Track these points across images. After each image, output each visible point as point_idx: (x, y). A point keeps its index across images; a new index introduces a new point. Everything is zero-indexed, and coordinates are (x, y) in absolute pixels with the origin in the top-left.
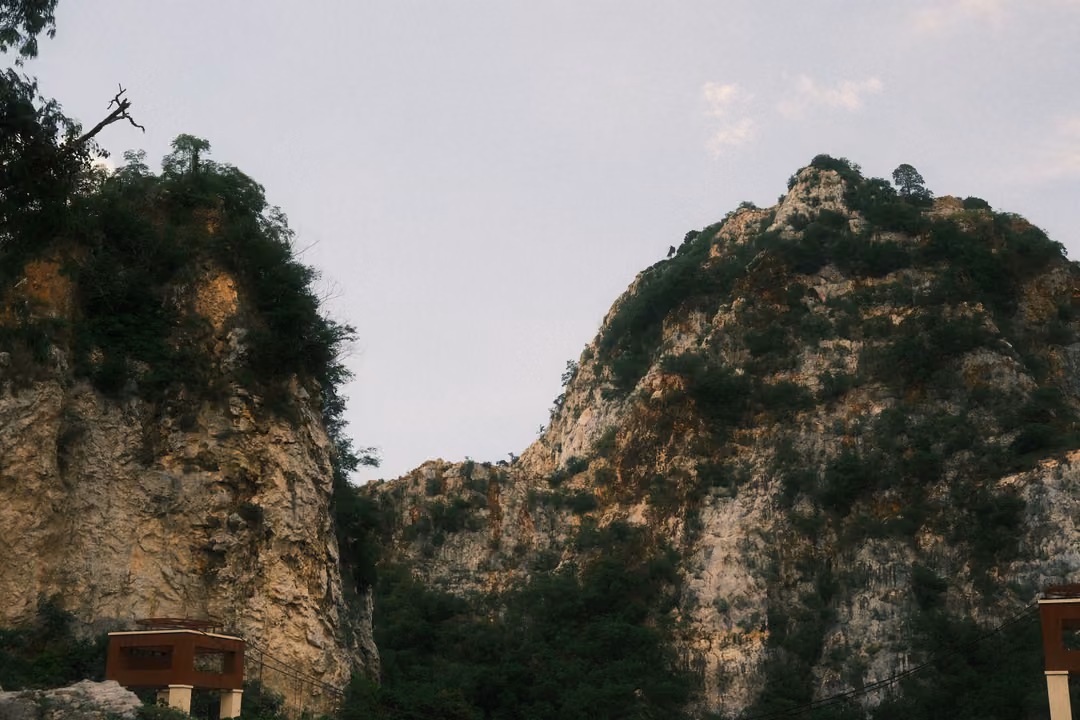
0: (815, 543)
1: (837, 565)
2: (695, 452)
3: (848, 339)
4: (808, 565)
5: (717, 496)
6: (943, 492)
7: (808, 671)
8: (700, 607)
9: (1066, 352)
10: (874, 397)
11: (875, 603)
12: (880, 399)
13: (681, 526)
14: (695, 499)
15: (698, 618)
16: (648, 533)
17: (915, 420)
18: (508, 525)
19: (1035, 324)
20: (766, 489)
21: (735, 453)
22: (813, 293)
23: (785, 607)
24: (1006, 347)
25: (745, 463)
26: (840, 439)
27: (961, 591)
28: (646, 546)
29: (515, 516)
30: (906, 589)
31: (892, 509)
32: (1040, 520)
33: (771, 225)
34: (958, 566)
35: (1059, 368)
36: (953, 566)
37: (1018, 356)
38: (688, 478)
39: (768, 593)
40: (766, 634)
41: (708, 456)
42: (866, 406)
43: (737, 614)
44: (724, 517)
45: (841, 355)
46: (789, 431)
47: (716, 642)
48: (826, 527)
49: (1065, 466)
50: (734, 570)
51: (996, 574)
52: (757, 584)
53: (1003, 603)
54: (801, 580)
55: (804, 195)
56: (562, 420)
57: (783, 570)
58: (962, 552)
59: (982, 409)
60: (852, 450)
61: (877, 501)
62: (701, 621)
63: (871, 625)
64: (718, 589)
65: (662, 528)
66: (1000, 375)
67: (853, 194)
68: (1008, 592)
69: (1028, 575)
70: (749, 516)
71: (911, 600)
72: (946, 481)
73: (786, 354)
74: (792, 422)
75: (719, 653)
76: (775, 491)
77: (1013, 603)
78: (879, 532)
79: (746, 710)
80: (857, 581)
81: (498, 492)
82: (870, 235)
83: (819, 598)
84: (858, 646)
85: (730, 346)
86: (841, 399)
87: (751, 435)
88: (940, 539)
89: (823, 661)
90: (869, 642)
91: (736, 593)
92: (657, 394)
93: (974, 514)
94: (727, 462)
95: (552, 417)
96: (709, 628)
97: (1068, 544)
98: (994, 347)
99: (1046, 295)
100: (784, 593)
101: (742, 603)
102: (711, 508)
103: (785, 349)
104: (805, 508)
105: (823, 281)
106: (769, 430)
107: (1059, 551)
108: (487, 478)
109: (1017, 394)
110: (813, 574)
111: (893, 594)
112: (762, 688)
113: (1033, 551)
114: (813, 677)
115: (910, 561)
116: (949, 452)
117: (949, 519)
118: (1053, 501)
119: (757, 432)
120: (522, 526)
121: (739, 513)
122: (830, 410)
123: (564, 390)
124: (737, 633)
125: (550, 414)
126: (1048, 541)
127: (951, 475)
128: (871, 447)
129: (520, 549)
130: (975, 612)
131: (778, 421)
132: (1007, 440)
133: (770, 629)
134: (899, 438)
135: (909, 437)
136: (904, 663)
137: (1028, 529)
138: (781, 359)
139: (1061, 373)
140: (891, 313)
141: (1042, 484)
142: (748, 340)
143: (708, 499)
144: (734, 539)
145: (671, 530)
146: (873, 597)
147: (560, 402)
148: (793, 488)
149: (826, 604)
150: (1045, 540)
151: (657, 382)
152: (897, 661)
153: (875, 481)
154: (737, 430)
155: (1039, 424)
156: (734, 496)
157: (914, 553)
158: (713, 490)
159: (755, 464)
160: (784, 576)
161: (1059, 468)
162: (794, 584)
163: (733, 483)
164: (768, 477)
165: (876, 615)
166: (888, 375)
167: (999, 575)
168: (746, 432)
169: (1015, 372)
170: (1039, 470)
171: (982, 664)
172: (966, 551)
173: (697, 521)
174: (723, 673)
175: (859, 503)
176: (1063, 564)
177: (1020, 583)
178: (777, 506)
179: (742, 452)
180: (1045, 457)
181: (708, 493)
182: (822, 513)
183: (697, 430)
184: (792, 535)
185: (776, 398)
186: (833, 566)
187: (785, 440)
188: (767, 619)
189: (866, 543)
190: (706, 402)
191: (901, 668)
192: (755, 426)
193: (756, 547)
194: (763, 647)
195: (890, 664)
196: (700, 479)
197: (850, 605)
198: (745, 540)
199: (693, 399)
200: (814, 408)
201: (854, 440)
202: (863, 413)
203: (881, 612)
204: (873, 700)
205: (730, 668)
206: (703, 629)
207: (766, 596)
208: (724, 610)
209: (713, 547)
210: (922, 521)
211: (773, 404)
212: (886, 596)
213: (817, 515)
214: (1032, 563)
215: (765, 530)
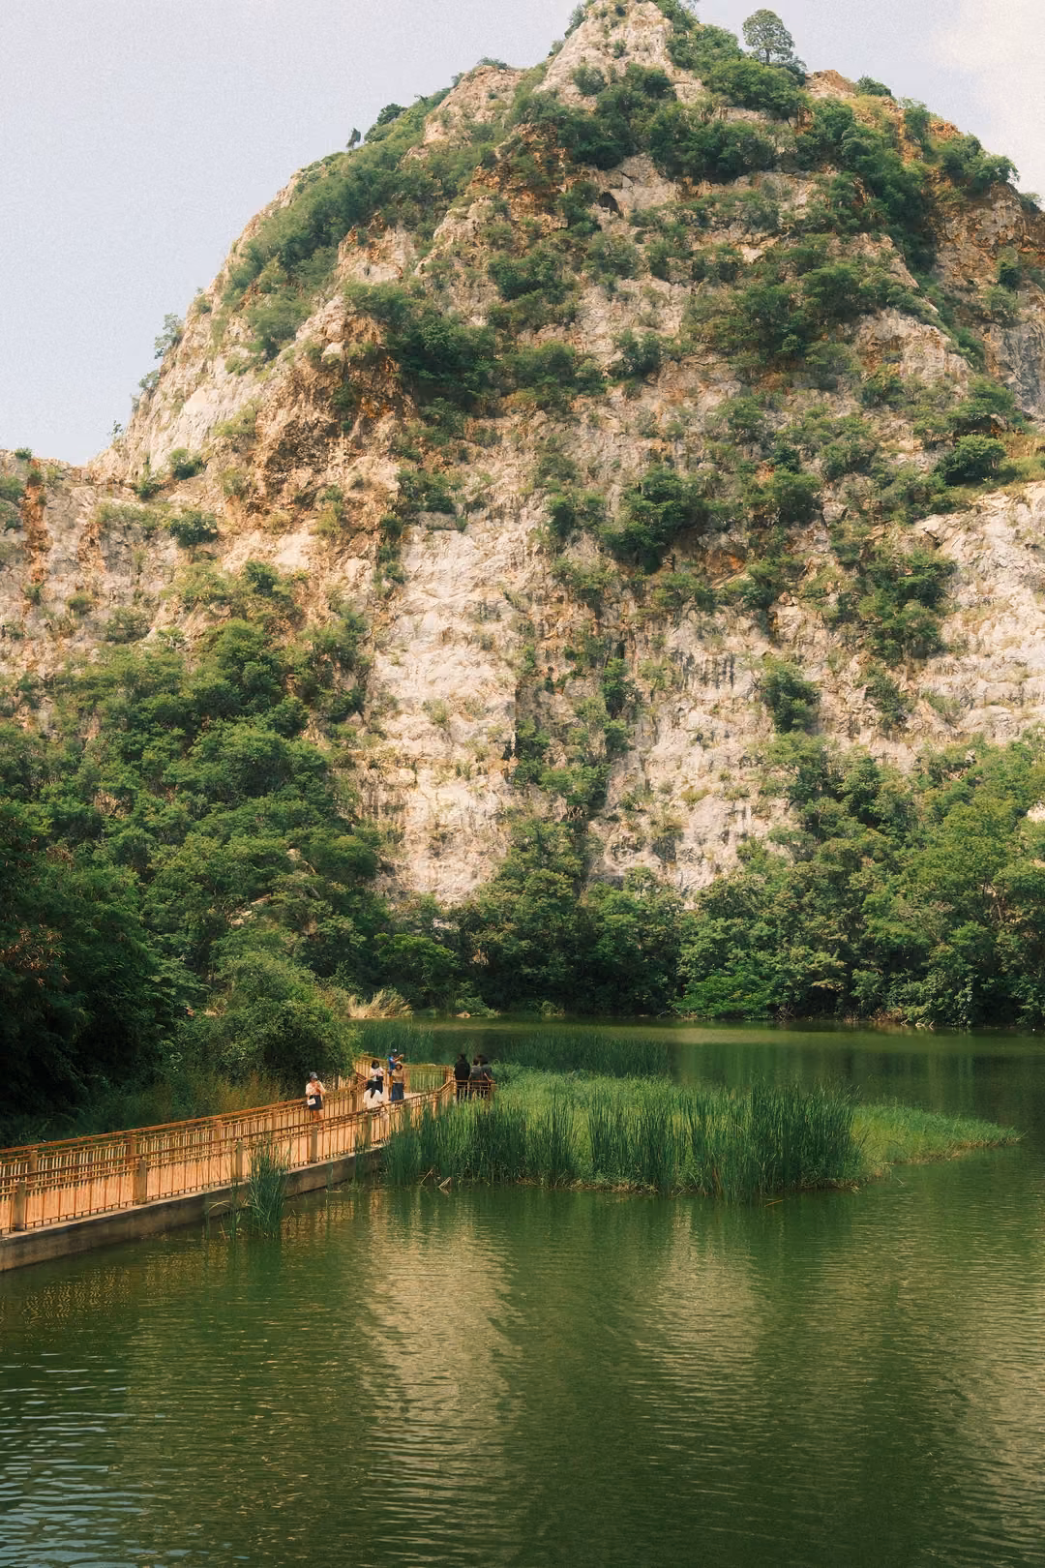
0: (599, 614)
1: (633, 652)
2: (397, 452)
3: (668, 280)
4: (586, 654)
5: (432, 529)
6: (818, 541)
7: (583, 829)
8: (399, 713)
9: (1007, 337)
10: (707, 380)
11: (696, 718)
12: (716, 382)
13: (369, 574)
14: (393, 531)
15: (395, 731)
16: (311, 584)
17: (774, 421)
18: (58, 562)
19: (961, 289)
20: (518, 519)
21: (464, 457)
22: (608, 201)
23: (544, 720)
24: (928, 312)
25: (485, 476)
26: (648, 444)
27: (844, 702)
28: (306, 603)
29: (73, 543)
30: (752, 699)
31: (730, 565)
32: (980, 591)
33: (540, 82)
34: (841, 661)
35: (995, 363)
36: (832, 662)
37: (945, 328)
38: (382, 497)
39: (517, 694)
40: (514, 762)
41: (418, 460)
42: (692, 393)
43: (462, 728)
44: (444, 564)
45: (654, 305)
46: (561, 426)
47: (426, 774)
48: (619, 588)
49: (1022, 507)
51: (904, 678)
52: (499, 679)
53: (913, 723)
54: (576, 674)
55: (598, 37)
56: (153, 413)
57: (543, 657)
58: (848, 640)
59: (887, 408)
60: (667, 464)
61: (705, 551)
62: (400, 736)
63: (689, 754)
64: (432, 682)
65: (337, 576)
66: (920, 356)
67: (682, 43)
68: (923, 706)
69: (959, 679)
70: (487, 565)
71: (760, 715)
72: (824, 523)
73: (558, 300)
74: (565, 413)
75: (431, 792)
76: (531, 525)
77: (931, 724)
78: (707, 603)
79: (478, 890)
80: (668, 682)
81: (42, 502)
82: (710, 110)
83: (603, 704)
84: (667, 789)
85: (463, 277)
86: (651, 377)
87: (494, 429)
88: (813, 616)
89: (608, 811)
90: (686, 782)
91: (462, 693)
92: (334, 349)
93: (869, 578)
94: (450, 473)
95: (136, 408)
96: (414, 750)
97: (1027, 632)
98: (909, 310)
99: (981, 244)
100: (544, 696)
101: (472, 709)
102: (422, 547)
103: (557, 290)
104: (585, 555)
105: (626, 182)
106: (526, 422)
107: (1011, 642)
108: (23, 479)
109: (946, 389)
110: (593, 666)
111: (729, 704)
112: (503, 855)
113: (965, 643)
114: (592, 838)
115: (757, 654)
116: (834, 473)
117: (830, 585)
118: (1002, 562)
119: (505, 425)
120: (83, 564)
121: (470, 558)
122: (631, 394)
123: (157, 365)
124: (464, 761)
125: (131, 405)
126: (993, 626)
127: (833, 512)
128: (699, 461)
129: (80, 607)
130: (865, 737)
131: (542, 406)
132: (928, 462)
133: (518, 756)
134: (746, 448)
135: (764, 448)
136: (745, 816)
137: (957, 608)
138: (550, 306)
140: (740, 243)
141: (984, 533)
142: (494, 272)
143: (416, 533)
144: (460, 603)
145: (352, 580)
146: (693, 708)
147: (150, 385)
148: (565, 523)
149: (614, 719)
150: (986, 625)
151: (335, 327)
152: (732, 814)
153: (705, 514)
154: (470, 419)
155: (980, 438)
156: (462, 529)
157: (766, 638)
158: (426, 516)
159: (499, 478)
160: (545, 668)
161: (1012, 509)
162: (562, 681)
163: (460, 507)
164: (522, 499)
165: (699, 738)
166: (732, 344)
167: (908, 679)
168: (486, 423)
169: (942, 354)
170: (979, 512)
171: (885, 822)
172: (855, 638)
173: (395, 568)
174: (437, 826)
175: (676, 552)
176: (1019, 664)
177: (944, 691)
178: (535, 549)
179: (479, 455)
180: (989, 492)
181: (417, 523)
182: (613, 566)
183: (400, 415)
184: (560, 600)
185: (539, 369)
186: (629, 655)
187: (552, 441)
188: (513, 739)
189: (687, 617)
190: (419, 368)
191: (738, 827)
192: (503, 415)
193: (499, 616)
194: (506, 786)
195: (721, 820)
196: (405, 499)
197: (655, 722)
198: (480, 604)
199: (397, 360)
200: (604, 391)
201: (671, 447)
202: (687, 404)
203: (707, 735)
204: (693, 879)
205: (449, 818)
206: (404, 751)
207: (514, 699)
208: (442, 721)
209: (424, 612)
210: (781, 588)
211: (534, 380)
212: (716, 707)
213: (603, 570)
214: (965, 660)
215: (514, 589)
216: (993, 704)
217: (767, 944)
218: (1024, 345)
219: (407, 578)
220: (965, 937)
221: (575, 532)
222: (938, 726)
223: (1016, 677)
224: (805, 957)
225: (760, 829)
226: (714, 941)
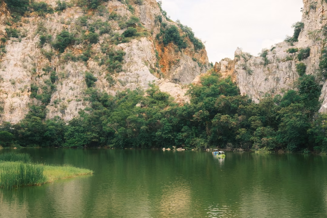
0: (50, 61)
1: (58, 70)
2: (5, 23)
4: (47, 70)
5: (13, 41)
6: (98, 47)
7: (45, 108)
8: (4, 82)
9: (140, 8)
10: (76, 12)
11: (71, 84)
12: (78, 13)
14: (4, 41)
15: (3, 86)
17: (90, 22)
20: (33, 40)
21: (21, 26)
23: (37, 84)
24: (123, 1)
25: (25, 29)
26: (63, 25)
27: (102, 81)
30: (83, 80)
31: (79, 52)
32: (130, 59)
34: (101, 73)
35: (137, 12)
36: (100, 73)
37: (126, 4)
38: (1, 34)
39: (31, 78)
40: (30, 93)
41: (10, 26)
42: (73, 15)
43: (18, 85)
44: (16, 49)
46: (43, 20)
47: (10, 95)
48: (55, 56)
49: (140, 42)
50: (19, 69)
51: (114, 77)
52: (27, 75)
53: (116, 86)
54: (45, 74)
57: (37, 70)
58: (103, 68)
59: (113, 20)
60: (66, 30)
61: (74, 49)
62: (4, 87)
63: (69, 92)
64: (12, 75)
66: (121, 10)
68: (118, 83)
69: (125, 77)
70: (25, 50)
71: (84, 84)
72: (99, 44)
75: (11, 99)
76: (36, 41)
77: (119, 86)
78: (73, 59)
79: (20, 121)
80: (65, 76)
83: (50, 81)
84: (64, 99)
86: (64, 11)
87: (28, 20)
88: (96, 63)
89: (51, 104)
90: (68, 98)
91: (18, 78)
93: (108, 56)
94: (18, 29)
96: (7, 90)
97: (139, 68)
98: (119, 0)
100: (37, 79)
101: (21, 82)
102: (10, 45)
104: (47, 48)
106: (35, 19)
107: (136, 70)
109: (126, 17)
110: (49, 72)
111: (78, 81)
112: (27, 113)
113: (127, 70)
114: (47, 109)
115: (84, 71)
116: (101, 33)
117: (100, 57)
118: (135, 53)
119: (30, 19)
121: (22, 48)
122: (59, 14)
124: (18, 92)
126: (133, 67)
127: (101, 41)
128: (73, 29)
130: (106, 89)
131: (39, 16)
132: (121, 32)
133: (31, 91)
134: (84, 27)
135: (87, 27)
136: (80, 105)
137: (126, 62)
139: (138, 14)
141: (132, 47)
143: (9, 42)
144: (19, 58)
146: (70, 82)
148: (43, 41)
149: (53, 84)
150: (131, 66)
152: (78, 104)
153: (74, 41)
154: (23, 17)
155: (132, 28)
156: (20, 42)
157: (86, 67)
158: (12, 38)
159: (29, 31)
160: (38, 72)
161: (138, 43)
162: (42, 76)
163: (20, 37)
164: (34, 36)
165: (71, 88)
166: (82, 5)
167: (115, 77)
168: (27, 18)
169: (125, 9)
170: (131, 43)
171: (109, 106)
172: (105, 68)
173: (4, 49)
174: (12, 107)
175: (67, 48)
176: (137, 74)
177: (122, 80)
178: (37, 47)
179: (24, 26)
180: (133, 39)
181: (9, 39)
182: (54, 51)
183: (6, 15)
184: (42, 58)
185: (39, 7)
186: (56, 70)
187: (41, 23)
188: (30, 88)
189: (69, 63)
190: (11, 5)
191: (79, 107)
192: (31, 17)
193: (28, 61)
194: (28, 98)
195: (75, 106)
196: (6, 34)
197: (62, 84)
198: (23, 58)
199: (6, 3)
200: (53, 13)
201: (67, 26)
202: (71, 17)
203: (73, 87)
204: (68, 118)
205: (15, 105)
206: (5, 90)
207: (30, 79)
208: (13, 83)
209: (10, 60)
210: (90, 57)
211: (38, 10)
212: (75, 82)
213: (52, 51)
214: (127, 73)
215: (31, 55)
216: (132, 82)
217: (83, 132)
218: (143, 9)
219: (7, 52)
220: (121, 130)
221: (45, 43)
222: (121, 87)
223: (136, 77)
224: (90, 135)
225: (83, 108)
226: (71, 131)
